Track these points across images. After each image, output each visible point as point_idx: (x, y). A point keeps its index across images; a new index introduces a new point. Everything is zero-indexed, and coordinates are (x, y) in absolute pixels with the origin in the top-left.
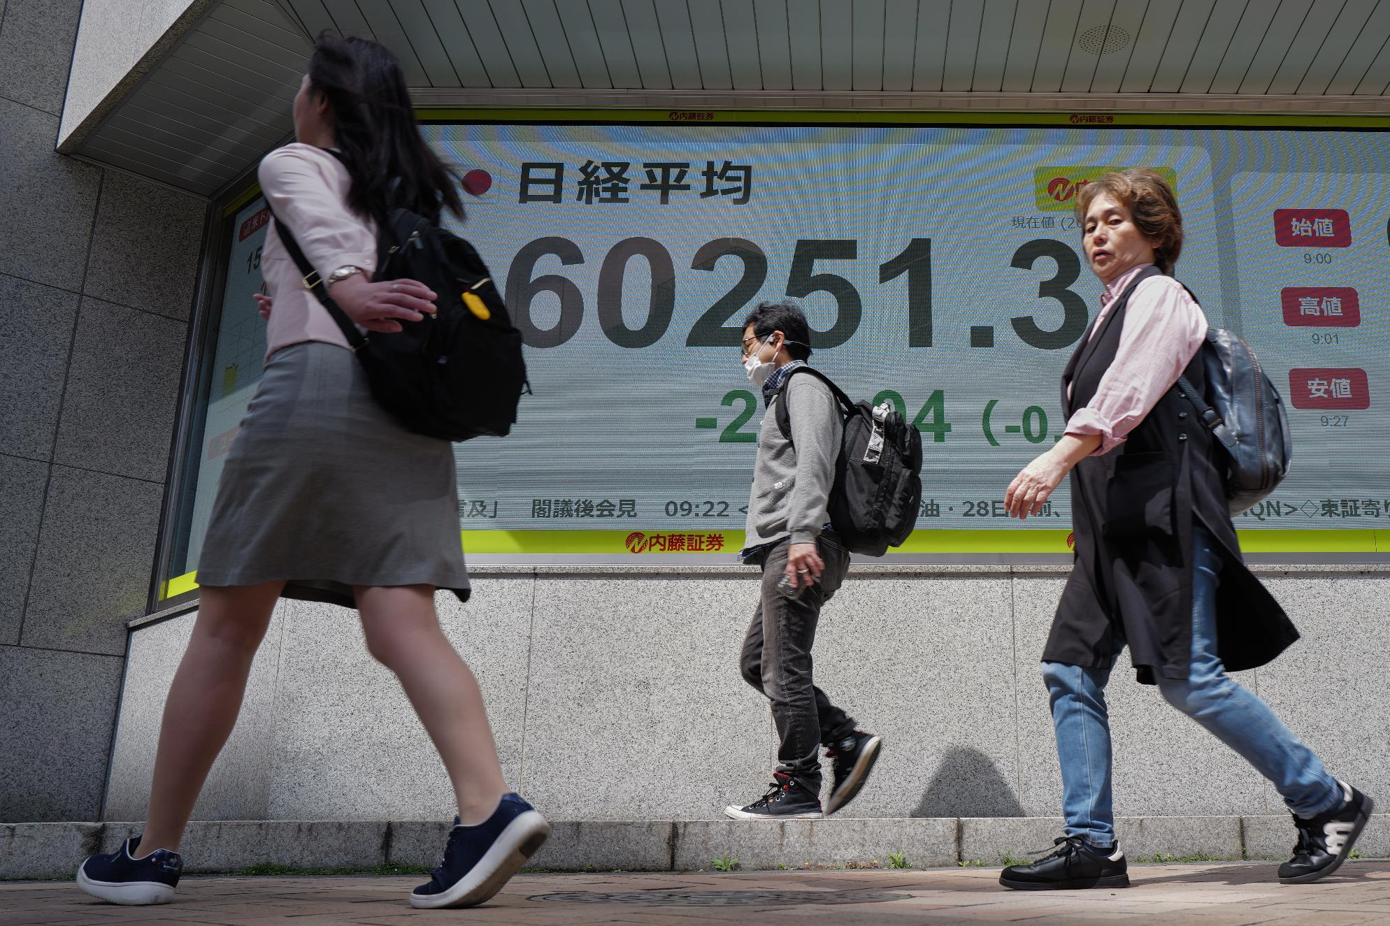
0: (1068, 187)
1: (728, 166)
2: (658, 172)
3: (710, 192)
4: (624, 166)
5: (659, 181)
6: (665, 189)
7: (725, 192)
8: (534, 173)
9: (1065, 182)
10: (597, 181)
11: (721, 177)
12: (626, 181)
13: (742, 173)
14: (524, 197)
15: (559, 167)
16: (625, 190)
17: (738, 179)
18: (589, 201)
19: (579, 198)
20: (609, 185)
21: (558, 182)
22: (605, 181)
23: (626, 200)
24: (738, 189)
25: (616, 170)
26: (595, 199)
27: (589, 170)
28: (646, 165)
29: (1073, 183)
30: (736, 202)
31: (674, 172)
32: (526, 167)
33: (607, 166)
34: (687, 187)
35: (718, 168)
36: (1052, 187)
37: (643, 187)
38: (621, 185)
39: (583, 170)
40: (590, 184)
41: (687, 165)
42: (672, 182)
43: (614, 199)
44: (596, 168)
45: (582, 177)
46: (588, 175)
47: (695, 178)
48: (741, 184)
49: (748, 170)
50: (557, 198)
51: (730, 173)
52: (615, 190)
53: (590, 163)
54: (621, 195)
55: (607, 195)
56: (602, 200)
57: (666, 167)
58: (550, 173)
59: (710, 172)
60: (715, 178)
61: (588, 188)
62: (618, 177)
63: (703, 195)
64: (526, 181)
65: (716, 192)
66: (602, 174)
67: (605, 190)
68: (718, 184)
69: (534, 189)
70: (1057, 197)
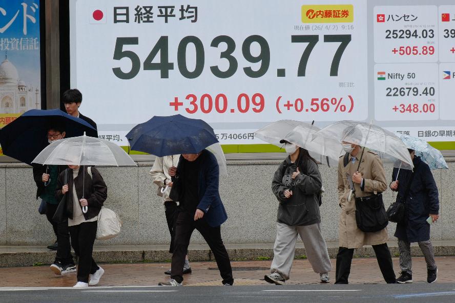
0: (313, 14)
1: (189, 7)
2: (163, 10)
3: (183, 18)
4: (151, 8)
5: (164, 14)
6: (166, 16)
7: (188, 17)
8: (119, 11)
9: (313, 11)
10: (141, 14)
11: (186, 11)
12: (152, 14)
13: (194, 10)
14: (116, 21)
15: (127, 8)
16: (152, 17)
17: (193, 12)
18: (139, 22)
19: (135, 21)
20: (146, 15)
21: (127, 14)
22: (144, 14)
23: (152, 22)
24: (193, 16)
25: (148, 9)
26: (141, 21)
27: (138, 9)
28: (159, 7)
29: (315, 12)
30: (193, 21)
31: (169, 10)
32: (115, 9)
33: (145, 8)
34: (174, 16)
35: (185, 8)
36: (308, 13)
37: (158, 16)
38: (150, 15)
39: (136, 9)
40: (139, 15)
41: (174, 7)
42: (169, 14)
43: (148, 21)
44: (141, 9)
45: (136, 12)
46: (138, 12)
47: (177, 12)
48: (194, 14)
49: (196, 8)
50: (127, 21)
51: (190, 10)
52: (148, 17)
53: (138, 7)
54: (150, 19)
55: (146, 19)
56: (144, 22)
57: (166, 8)
58: (124, 11)
59: (182, 10)
60: (184, 12)
62: (149, 12)
63: (180, 19)
64: (116, 14)
65: (185, 18)
66: (143, 11)
67: (145, 17)
68: (186, 14)
69: (119, 18)
70: (309, 17)
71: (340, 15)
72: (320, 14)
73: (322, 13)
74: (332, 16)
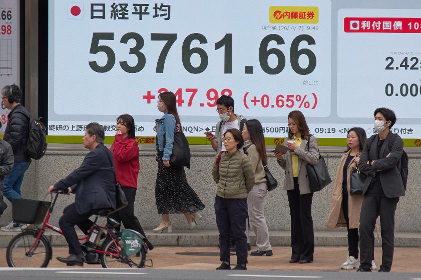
0: (280, 15)
1: (162, 5)
2: (138, 7)
3: (156, 15)
4: (126, 5)
5: (139, 11)
6: (141, 14)
7: (162, 15)
8: (95, 8)
9: (279, 12)
10: (117, 11)
11: (160, 10)
12: (127, 11)
13: (167, 8)
14: (92, 17)
15: (104, 5)
16: (127, 14)
17: (166, 10)
18: (115, 19)
19: (111, 18)
20: (121, 12)
21: (103, 11)
22: (120, 11)
23: (127, 18)
24: (166, 14)
25: (123, 6)
26: (117, 18)
27: (114, 6)
28: (134, 5)
29: (282, 13)
30: (165, 19)
31: (144, 8)
32: (92, 5)
33: (121, 5)
34: (148, 13)
35: (159, 6)
37: (133, 13)
38: (125, 12)
39: (112, 6)
40: (115, 12)
41: (148, 5)
42: (143, 11)
43: (123, 18)
44: (117, 6)
45: (112, 9)
46: (114, 9)
47: (151, 10)
48: (167, 12)
49: (169, 7)
50: (103, 17)
51: (163, 8)
52: (123, 14)
53: (114, 4)
54: (126, 16)
55: (121, 16)
56: (119, 18)
57: (141, 6)
58: (101, 8)
59: (156, 8)
60: (158, 10)
61: (114, 14)
62: (124, 9)
63: (154, 17)
64: (92, 11)
65: (158, 15)
66: (119, 8)
67: (120, 14)
68: (159, 12)
69: (95, 14)
70: (277, 18)
71: (306, 17)
72: (287, 15)
73: (288, 14)
74: (298, 17)
